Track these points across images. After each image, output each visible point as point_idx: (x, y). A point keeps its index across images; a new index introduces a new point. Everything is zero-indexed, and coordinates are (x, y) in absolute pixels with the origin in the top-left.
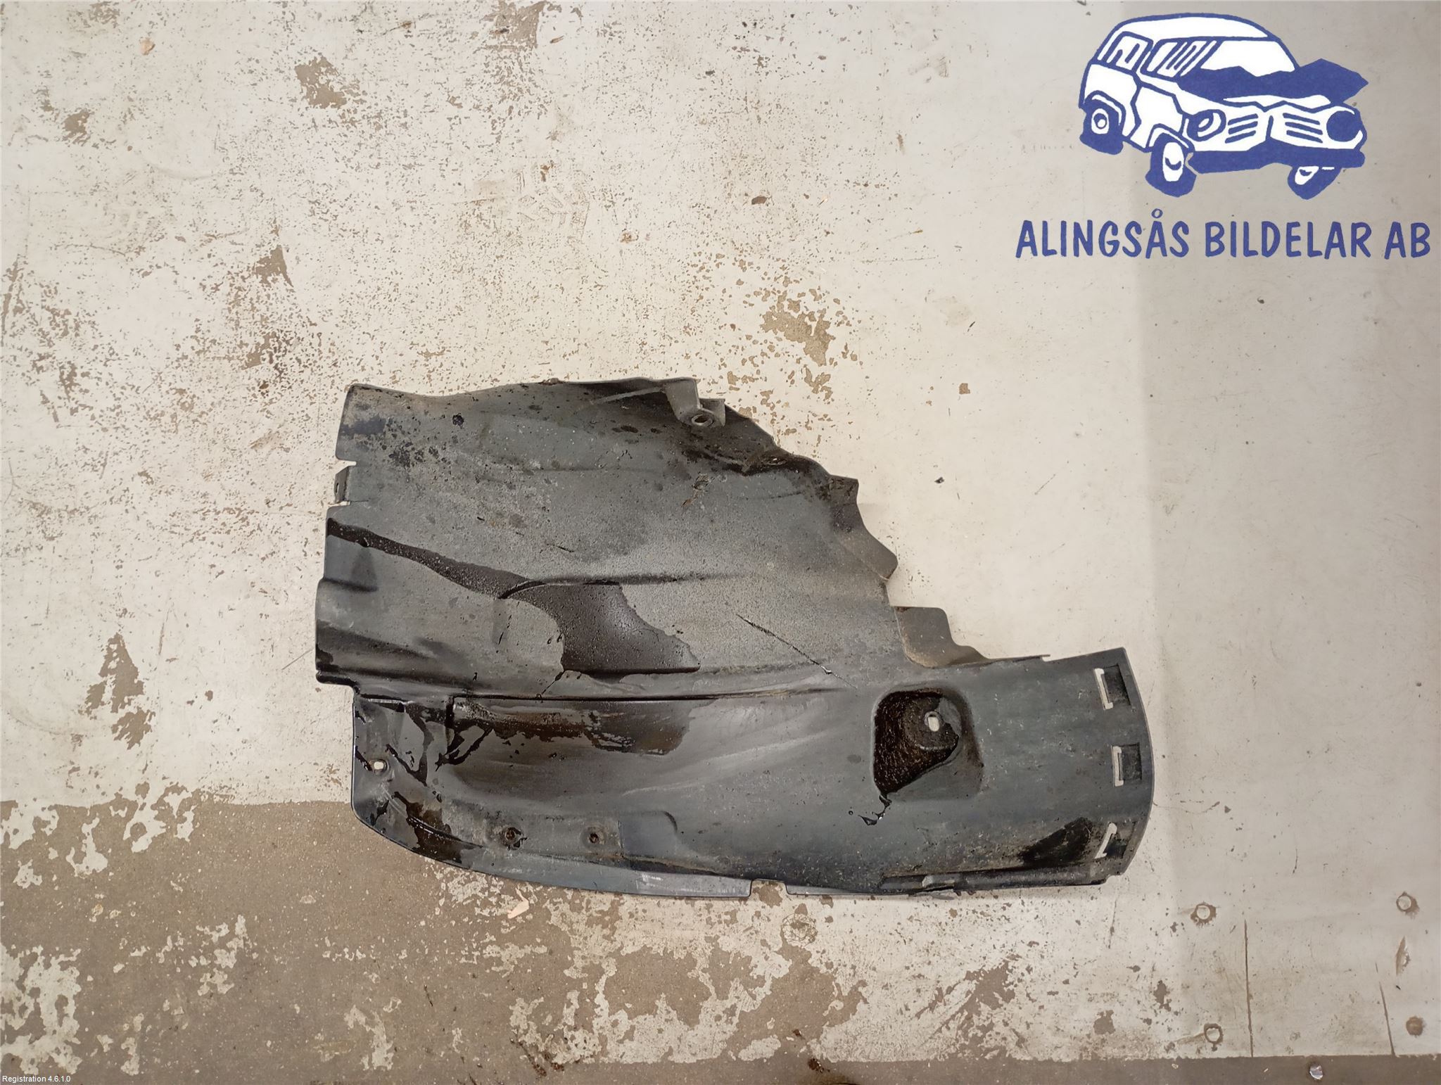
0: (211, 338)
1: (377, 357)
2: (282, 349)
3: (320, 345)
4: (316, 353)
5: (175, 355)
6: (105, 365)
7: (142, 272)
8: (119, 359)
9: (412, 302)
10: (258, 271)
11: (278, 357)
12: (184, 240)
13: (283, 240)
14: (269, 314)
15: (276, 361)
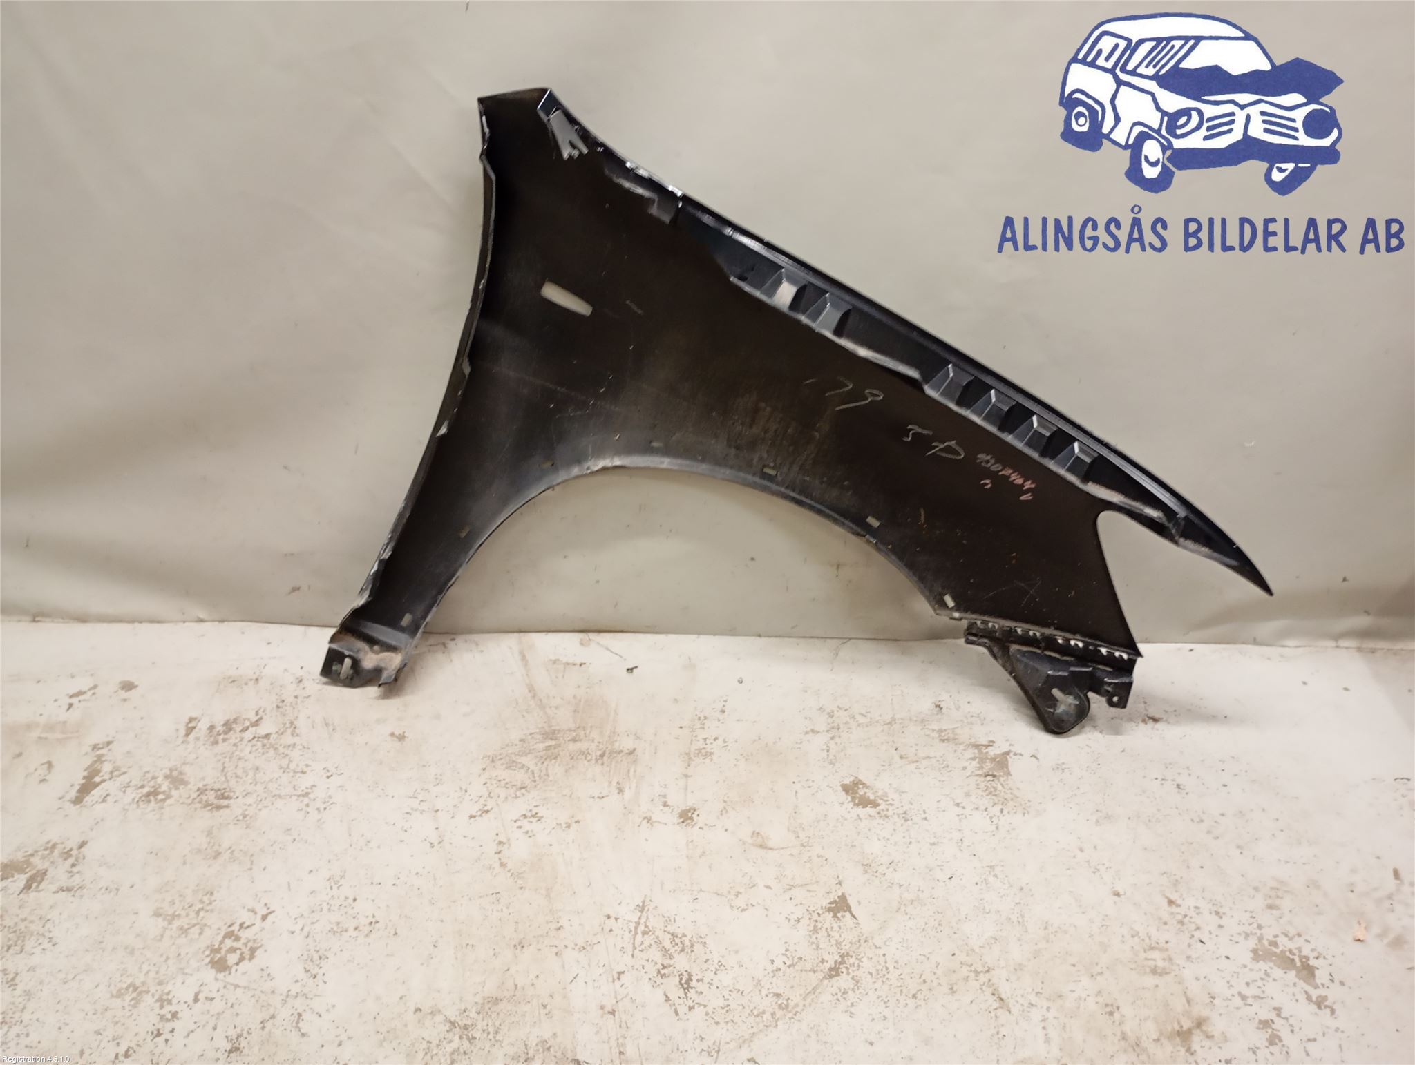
0: (798, 956)
1: (935, 973)
2: (856, 965)
3: (886, 963)
4: (884, 969)
5: (770, 968)
6: (716, 974)
7: (740, 909)
8: (726, 969)
9: (955, 933)
10: (829, 910)
11: (853, 971)
12: (770, 888)
13: (847, 889)
14: (841, 940)
15: (852, 974)
